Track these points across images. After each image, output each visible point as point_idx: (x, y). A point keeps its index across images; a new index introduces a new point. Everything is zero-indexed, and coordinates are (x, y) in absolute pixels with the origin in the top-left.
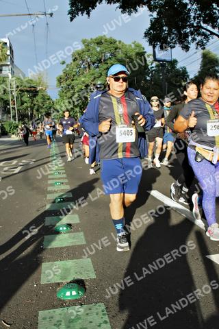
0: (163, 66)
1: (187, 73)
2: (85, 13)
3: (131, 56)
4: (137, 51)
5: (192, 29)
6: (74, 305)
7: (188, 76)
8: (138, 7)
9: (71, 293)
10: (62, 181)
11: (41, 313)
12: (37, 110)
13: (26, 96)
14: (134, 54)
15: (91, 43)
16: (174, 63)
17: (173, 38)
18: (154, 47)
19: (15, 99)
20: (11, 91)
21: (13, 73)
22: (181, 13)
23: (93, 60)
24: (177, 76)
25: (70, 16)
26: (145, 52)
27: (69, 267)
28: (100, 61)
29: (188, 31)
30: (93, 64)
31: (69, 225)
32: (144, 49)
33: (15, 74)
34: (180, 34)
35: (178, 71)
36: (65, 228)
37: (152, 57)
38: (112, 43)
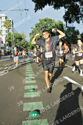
0: (70, 29)
1: (79, 32)
2: (41, 9)
3: (58, 25)
4: (60, 23)
5: (81, 15)
6: (36, 119)
7: (79, 33)
8: (60, 7)
9: (34, 115)
10: (31, 72)
11: (23, 122)
12: (22, 46)
13: (18, 40)
14: (59, 24)
15: (42, 20)
16: (74, 28)
17: (73, 19)
18: (66, 22)
19: (14, 41)
20: (12, 38)
21: (13, 31)
22: (77, 9)
23: (43, 27)
24: (75, 33)
25: (35, 10)
26: (63, 24)
27: (34, 105)
28: (46, 27)
29: (79, 16)
30: (43, 28)
31: (34, 89)
32: (62, 23)
33: (14, 32)
34: (76, 17)
35: (75, 31)
36: (32, 90)
37: (65, 26)
38: (50, 20)
